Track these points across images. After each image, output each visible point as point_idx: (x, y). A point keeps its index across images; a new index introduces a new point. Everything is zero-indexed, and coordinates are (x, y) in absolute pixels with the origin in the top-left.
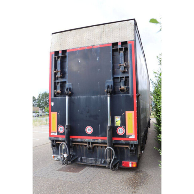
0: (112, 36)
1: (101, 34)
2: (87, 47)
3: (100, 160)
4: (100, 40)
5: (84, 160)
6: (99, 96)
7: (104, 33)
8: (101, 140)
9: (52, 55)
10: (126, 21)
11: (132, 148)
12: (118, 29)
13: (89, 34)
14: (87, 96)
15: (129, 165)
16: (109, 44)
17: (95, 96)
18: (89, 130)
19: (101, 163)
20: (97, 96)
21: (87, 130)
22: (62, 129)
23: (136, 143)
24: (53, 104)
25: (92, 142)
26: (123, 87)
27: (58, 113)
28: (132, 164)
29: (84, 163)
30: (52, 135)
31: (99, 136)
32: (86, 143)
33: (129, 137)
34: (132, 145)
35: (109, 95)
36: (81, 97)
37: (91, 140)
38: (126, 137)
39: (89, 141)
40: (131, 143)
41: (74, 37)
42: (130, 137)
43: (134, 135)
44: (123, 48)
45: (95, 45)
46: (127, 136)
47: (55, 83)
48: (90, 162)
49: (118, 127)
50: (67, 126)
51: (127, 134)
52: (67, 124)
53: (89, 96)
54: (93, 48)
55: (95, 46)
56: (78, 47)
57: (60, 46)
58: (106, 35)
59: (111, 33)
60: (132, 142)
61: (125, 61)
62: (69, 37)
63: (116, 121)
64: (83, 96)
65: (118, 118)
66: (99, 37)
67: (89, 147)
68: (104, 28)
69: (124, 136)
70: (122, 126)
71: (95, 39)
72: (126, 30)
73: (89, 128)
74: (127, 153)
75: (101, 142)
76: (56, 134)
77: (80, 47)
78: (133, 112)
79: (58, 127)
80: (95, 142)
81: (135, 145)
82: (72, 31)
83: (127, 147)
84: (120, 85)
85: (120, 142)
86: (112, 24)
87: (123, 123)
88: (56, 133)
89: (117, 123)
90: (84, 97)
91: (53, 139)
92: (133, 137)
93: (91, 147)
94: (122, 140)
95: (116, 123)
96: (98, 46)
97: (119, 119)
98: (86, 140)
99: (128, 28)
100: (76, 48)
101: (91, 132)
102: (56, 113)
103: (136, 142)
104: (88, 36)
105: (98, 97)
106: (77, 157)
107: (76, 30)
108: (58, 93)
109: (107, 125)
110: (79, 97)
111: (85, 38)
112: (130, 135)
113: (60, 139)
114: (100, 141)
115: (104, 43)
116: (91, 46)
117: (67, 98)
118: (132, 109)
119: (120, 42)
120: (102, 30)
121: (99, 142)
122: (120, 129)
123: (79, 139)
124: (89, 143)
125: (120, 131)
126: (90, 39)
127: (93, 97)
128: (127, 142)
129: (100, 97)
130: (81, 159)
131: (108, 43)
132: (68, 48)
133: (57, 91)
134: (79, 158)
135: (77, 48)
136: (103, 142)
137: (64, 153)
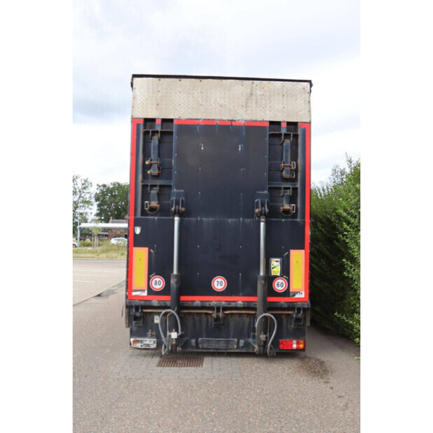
0: (270, 107)
1: (247, 99)
2: (218, 120)
3: (236, 340)
4: (246, 111)
5: (203, 343)
6: (241, 219)
7: (254, 97)
8: (243, 302)
9: (138, 125)
10: (295, 83)
11: (300, 315)
12: (281, 96)
13: (221, 94)
14: (217, 219)
15: (292, 345)
16: (263, 121)
17: (234, 220)
18: (219, 284)
19: (238, 347)
20: (237, 220)
21: (216, 283)
22: (158, 283)
23: (306, 307)
24: (138, 230)
25: (226, 306)
26: (287, 207)
27: (152, 251)
28: (298, 343)
29: (203, 349)
30: (135, 296)
31: (238, 295)
32: (211, 308)
33: (294, 295)
34: (299, 310)
35: (262, 220)
36: (204, 219)
37: (223, 303)
38: (289, 296)
39: (218, 305)
40: (297, 306)
41: (189, 93)
42: (297, 296)
43: (303, 293)
44: (290, 134)
45: (236, 119)
46: (291, 295)
47: (144, 187)
48: (215, 345)
49: (276, 277)
50: (176, 275)
51: (291, 290)
52: (175, 272)
53: (222, 219)
54: (232, 125)
55: (235, 121)
56: (199, 117)
57: (156, 108)
58: (256, 102)
59: (268, 102)
60: (299, 305)
61: (292, 160)
62: (178, 93)
63: (272, 266)
64: (208, 218)
65: (277, 261)
66: (244, 105)
67: (218, 316)
68: (252, 87)
69: (287, 293)
70: (282, 276)
71: (234, 106)
72: (296, 100)
73: (220, 280)
74: (287, 325)
75: (242, 306)
76: (145, 294)
77: (205, 119)
78: (302, 252)
79: (149, 279)
80: (230, 306)
81: (305, 310)
82: (183, 80)
83: (290, 314)
84: (283, 202)
85: (279, 305)
86: (267, 82)
87: (286, 271)
88: (144, 291)
89: (274, 270)
90: (211, 219)
91: (137, 304)
92: (302, 295)
93: (221, 316)
94: (283, 301)
95: (272, 270)
96: (243, 122)
97: (279, 263)
98: (212, 304)
99: (299, 96)
100: (195, 119)
101: (222, 287)
102: (147, 249)
103: (307, 304)
104: (220, 98)
105: (240, 221)
106: (188, 338)
107: (193, 80)
108: (152, 209)
109: (259, 274)
110: (199, 219)
111: (213, 100)
112: (297, 293)
113: (155, 303)
114: (240, 303)
115: (254, 119)
116: (228, 120)
117: (177, 219)
118: (302, 247)
119: (284, 122)
120: (249, 90)
121: (239, 306)
122: (280, 281)
123: (197, 300)
124: (218, 309)
125: (279, 285)
126: (225, 105)
127: (230, 220)
128: (291, 305)
129: (243, 221)
130: (197, 342)
131: (261, 120)
132: (177, 117)
133: (150, 204)
134: (193, 341)
135: (198, 119)
136: (246, 305)
137: (171, 331)
